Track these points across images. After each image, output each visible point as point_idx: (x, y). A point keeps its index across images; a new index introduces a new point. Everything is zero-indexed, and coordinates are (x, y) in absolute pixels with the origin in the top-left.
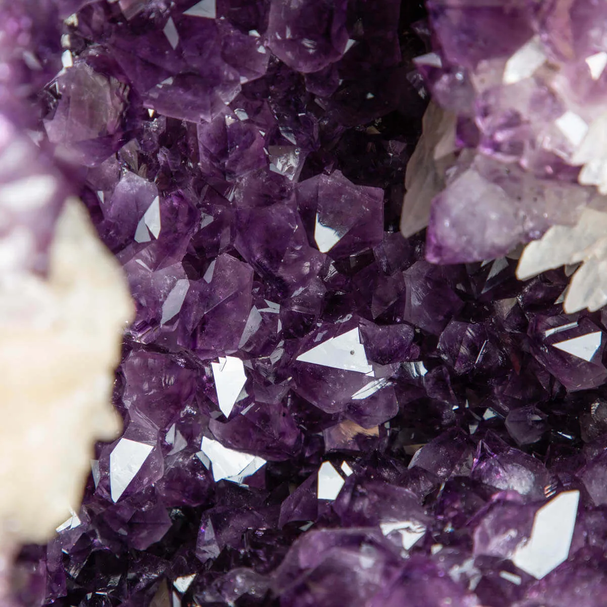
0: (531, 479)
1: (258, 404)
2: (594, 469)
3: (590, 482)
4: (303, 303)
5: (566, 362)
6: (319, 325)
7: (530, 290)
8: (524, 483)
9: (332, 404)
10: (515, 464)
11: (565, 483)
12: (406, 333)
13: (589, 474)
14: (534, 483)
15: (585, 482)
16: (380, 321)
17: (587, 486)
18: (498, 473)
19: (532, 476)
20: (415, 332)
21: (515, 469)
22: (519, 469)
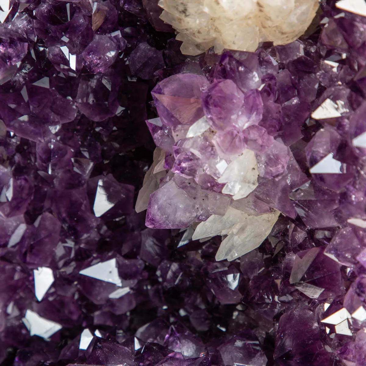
0: (194, 348)
1: (59, 295)
2: (227, 346)
3: (224, 353)
4: (88, 243)
5: (220, 288)
6: (95, 255)
7: (206, 247)
8: (190, 350)
9: (98, 300)
10: (187, 340)
11: (210, 352)
12: (140, 265)
13: (224, 349)
14: (195, 351)
15: (221, 353)
16: (126, 257)
17: (222, 355)
18: (177, 343)
19: (195, 347)
20: (145, 265)
21: (186, 342)
22: (188, 343)
